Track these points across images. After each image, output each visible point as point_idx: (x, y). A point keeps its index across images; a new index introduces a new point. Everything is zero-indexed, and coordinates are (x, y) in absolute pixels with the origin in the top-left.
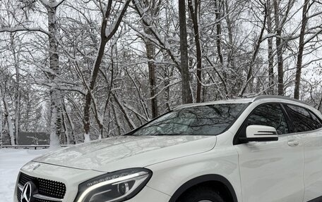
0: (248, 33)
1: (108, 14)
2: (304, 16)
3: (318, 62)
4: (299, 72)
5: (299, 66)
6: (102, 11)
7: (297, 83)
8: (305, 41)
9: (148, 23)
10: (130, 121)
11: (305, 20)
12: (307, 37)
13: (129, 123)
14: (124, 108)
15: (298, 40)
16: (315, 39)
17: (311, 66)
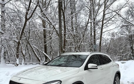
0: (83, 18)
1: (28, 10)
2: (104, 13)
3: (108, 31)
4: (101, 35)
5: (102, 33)
6: (26, 8)
7: (101, 39)
8: (104, 23)
9: (45, 14)
11: (104, 15)
12: (105, 21)
14: (33, 47)
15: (101, 23)
16: (107, 23)
17: (106, 33)
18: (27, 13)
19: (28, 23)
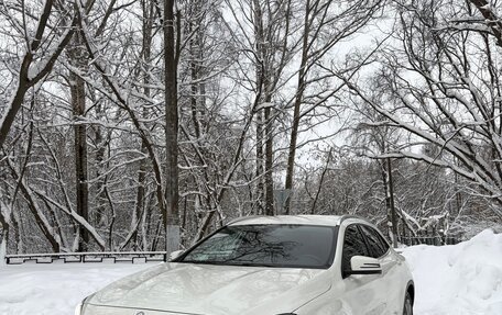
0: (228, 92)
2: (301, 81)
3: (315, 143)
4: (292, 153)
5: (293, 147)
6: (27, 39)
7: (290, 170)
8: (301, 114)
10: (40, 214)
11: (302, 85)
12: (303, 108)
13: (38, 217)
15: (291, 112)
16: (312, 113)
17: (306, 147)
18: (29, 58)
19: (27, 96)
